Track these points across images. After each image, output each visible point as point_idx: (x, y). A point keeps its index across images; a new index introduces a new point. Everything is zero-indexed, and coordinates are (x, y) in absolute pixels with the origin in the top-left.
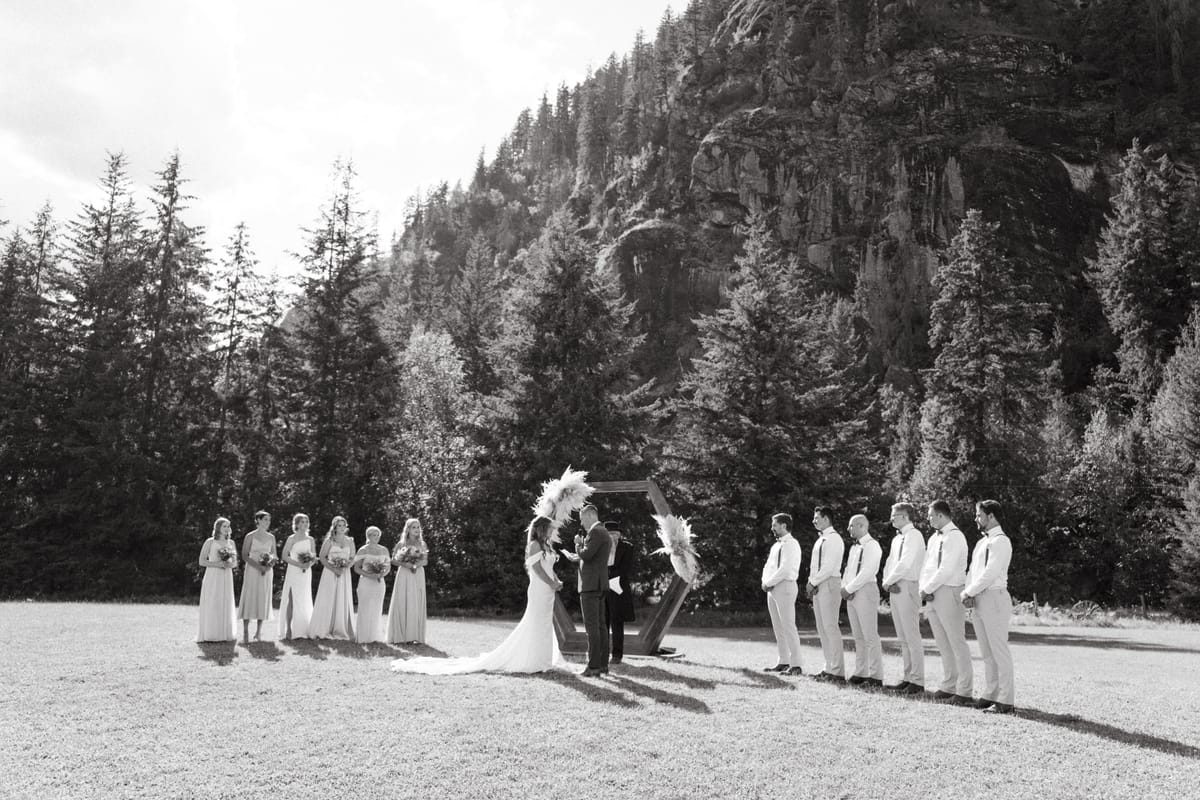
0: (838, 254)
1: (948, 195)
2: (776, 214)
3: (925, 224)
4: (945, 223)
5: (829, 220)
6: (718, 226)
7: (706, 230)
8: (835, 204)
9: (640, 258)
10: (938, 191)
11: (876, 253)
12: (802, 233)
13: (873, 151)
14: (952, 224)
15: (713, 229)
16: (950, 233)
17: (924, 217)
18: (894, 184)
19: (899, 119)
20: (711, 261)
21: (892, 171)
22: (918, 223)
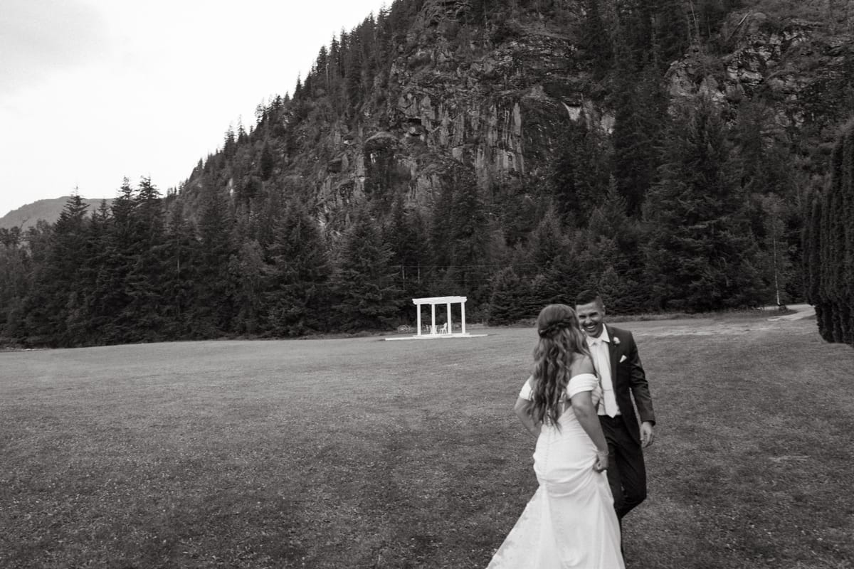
0: (466, 153)
1: (514, 124)
2: (438, 131)
3: (503, 138)
4: (512, 138)
5: (462, 135)
6: (413, 135)
7: (408, 138)
8: (465, 126)
9: (374, 155)
10: (510, 122)
11: (481, 154)
12: (450, 141)
13: (483, 98)
14: (515, 139)
15: (411, 137)
16: (514, 143)
17: (503, 134)
18: (491, 117)
19: (495, 81)
20: (408, 155)
21: (491, 109)
22: (500, 137)
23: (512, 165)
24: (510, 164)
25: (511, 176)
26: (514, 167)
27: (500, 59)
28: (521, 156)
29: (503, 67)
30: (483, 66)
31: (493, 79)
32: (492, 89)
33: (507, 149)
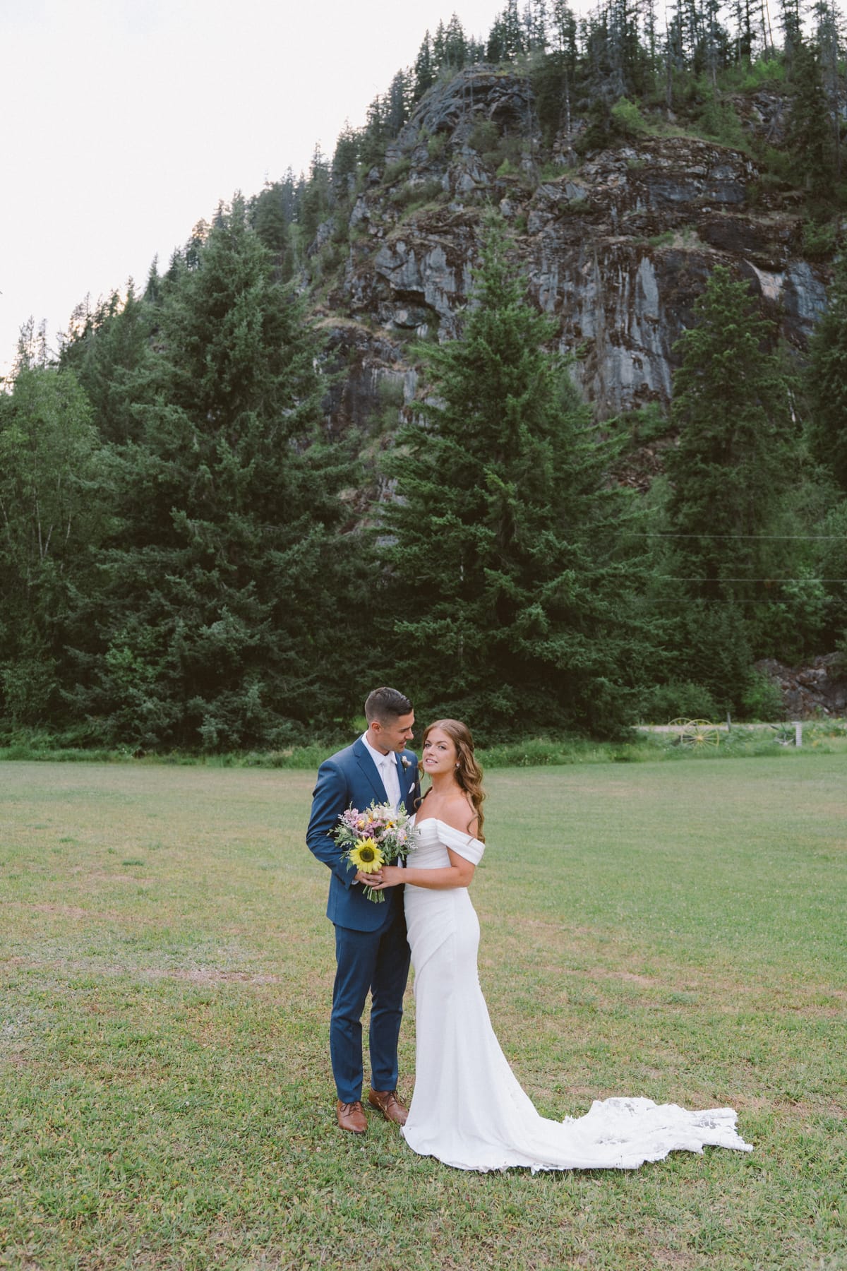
1: (643, 297)
3: (619, 325)
4: (639, 324)
6: (404, 326)
7: (389, 330)
9: (320, 358)
10: (632, 294)
13: (565, 251)
14: (646, 326)
15: (396, 329)
16: (645, 335)
17: (618, 317)
18: (585, 286)
19: (590, 219)
20: (394, 362)
21: (585, 270)
22: (611, 323)
23: (643, 378)
24: (636, 376)
25: (639, 401)
26: (648, 380)
27: (600, 180)
28: (663, 359)
29: (606, 194)
30: (564, 190)
31: (589, 213)
32: (587, 233)
33: (630, 346)
